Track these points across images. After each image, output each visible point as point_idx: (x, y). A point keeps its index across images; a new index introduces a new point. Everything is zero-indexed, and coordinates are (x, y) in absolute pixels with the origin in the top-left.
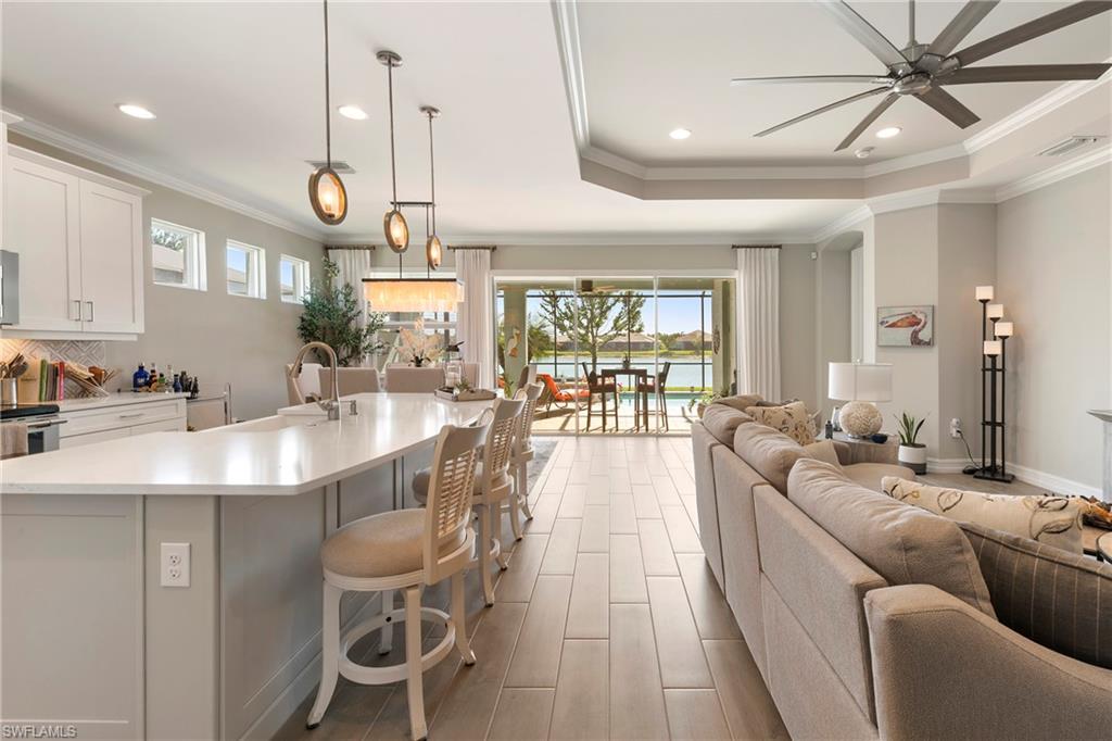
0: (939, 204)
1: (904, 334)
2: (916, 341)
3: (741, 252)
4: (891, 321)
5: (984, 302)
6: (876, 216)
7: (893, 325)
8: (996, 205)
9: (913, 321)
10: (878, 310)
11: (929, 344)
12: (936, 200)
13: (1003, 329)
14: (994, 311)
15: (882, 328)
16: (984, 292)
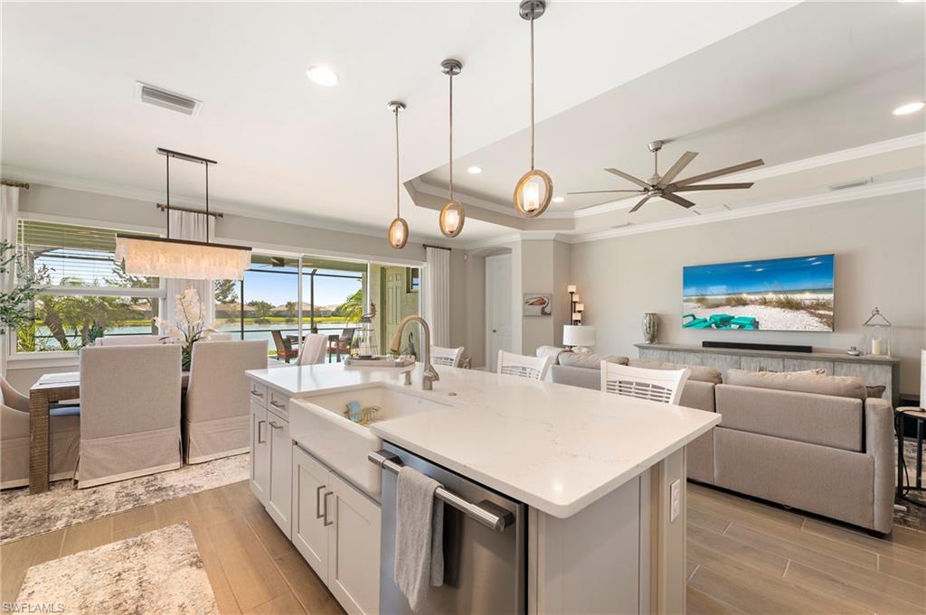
0: (554, 240)
1: (538, 309)
2: (544, 313)
3: (429, 249)
4: (532, 301)
5: (572, 293)
6: (522, 241)
7: (532, 304)
8: (571, 245)
9: (542, 302)
10: (524, 295)
11: (550, 314)
12: (553, 238)
13: (579, 307)
14: (576, 298)
15: (527, 305)
16: (572, 288)
